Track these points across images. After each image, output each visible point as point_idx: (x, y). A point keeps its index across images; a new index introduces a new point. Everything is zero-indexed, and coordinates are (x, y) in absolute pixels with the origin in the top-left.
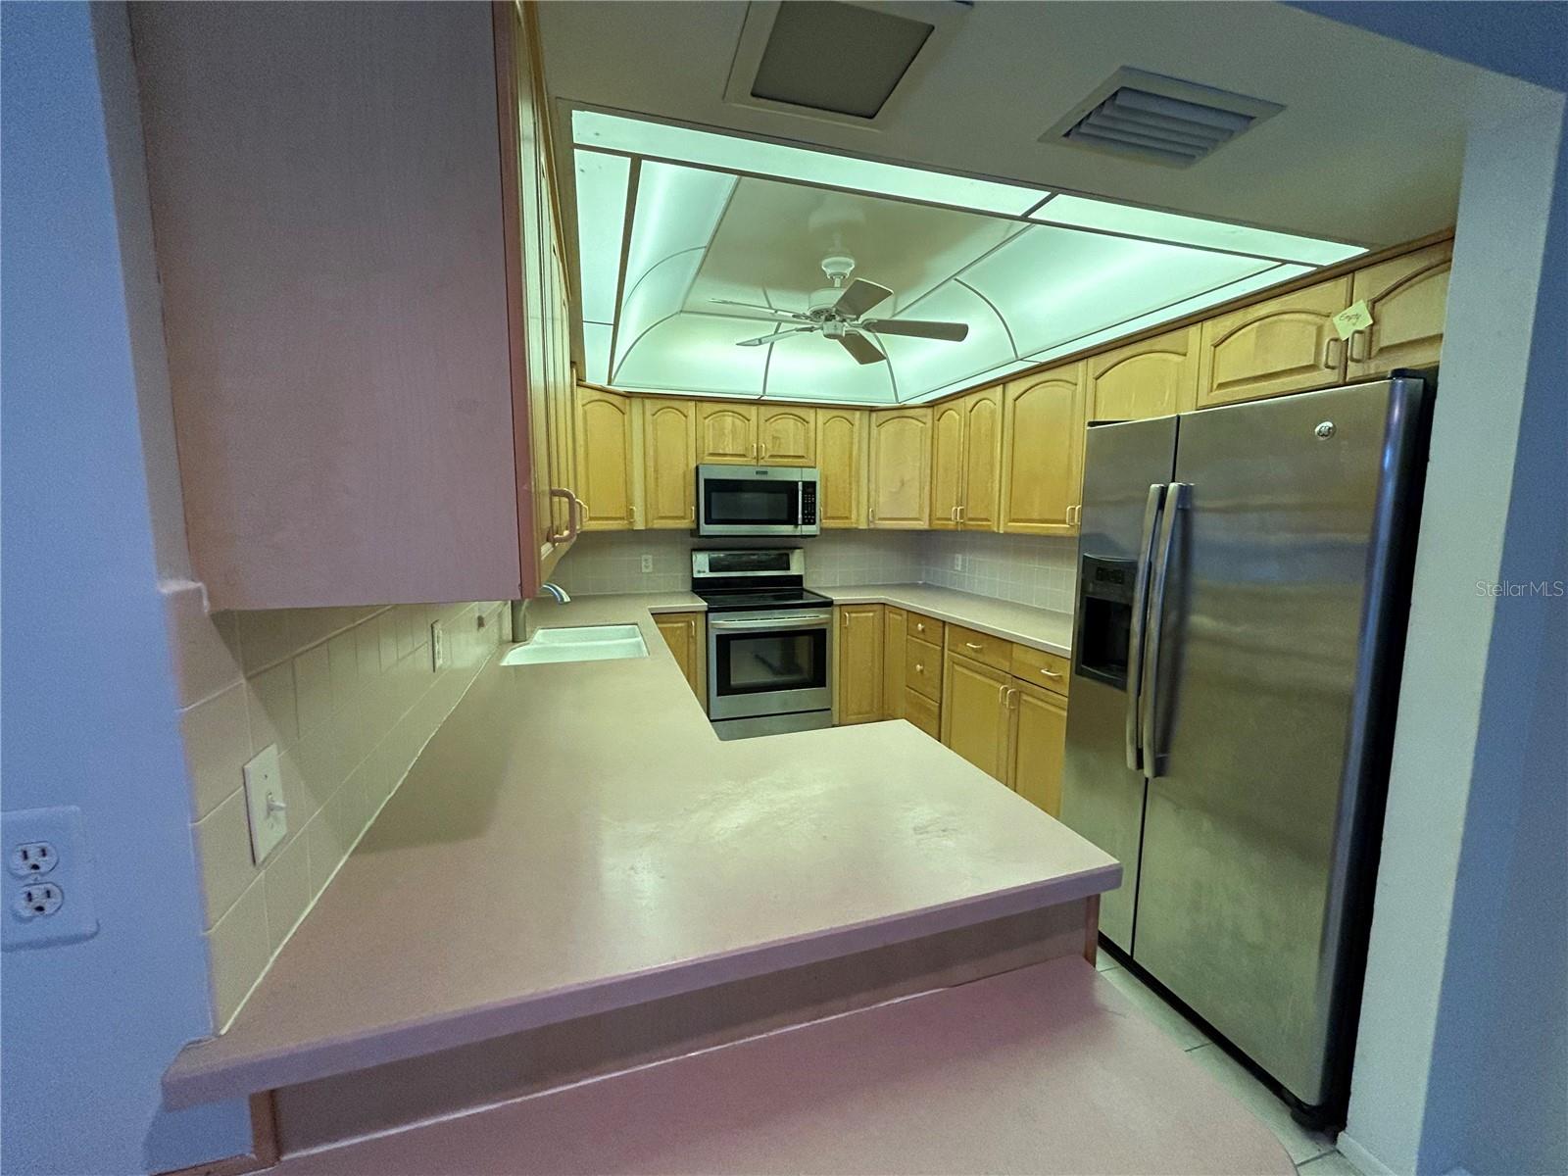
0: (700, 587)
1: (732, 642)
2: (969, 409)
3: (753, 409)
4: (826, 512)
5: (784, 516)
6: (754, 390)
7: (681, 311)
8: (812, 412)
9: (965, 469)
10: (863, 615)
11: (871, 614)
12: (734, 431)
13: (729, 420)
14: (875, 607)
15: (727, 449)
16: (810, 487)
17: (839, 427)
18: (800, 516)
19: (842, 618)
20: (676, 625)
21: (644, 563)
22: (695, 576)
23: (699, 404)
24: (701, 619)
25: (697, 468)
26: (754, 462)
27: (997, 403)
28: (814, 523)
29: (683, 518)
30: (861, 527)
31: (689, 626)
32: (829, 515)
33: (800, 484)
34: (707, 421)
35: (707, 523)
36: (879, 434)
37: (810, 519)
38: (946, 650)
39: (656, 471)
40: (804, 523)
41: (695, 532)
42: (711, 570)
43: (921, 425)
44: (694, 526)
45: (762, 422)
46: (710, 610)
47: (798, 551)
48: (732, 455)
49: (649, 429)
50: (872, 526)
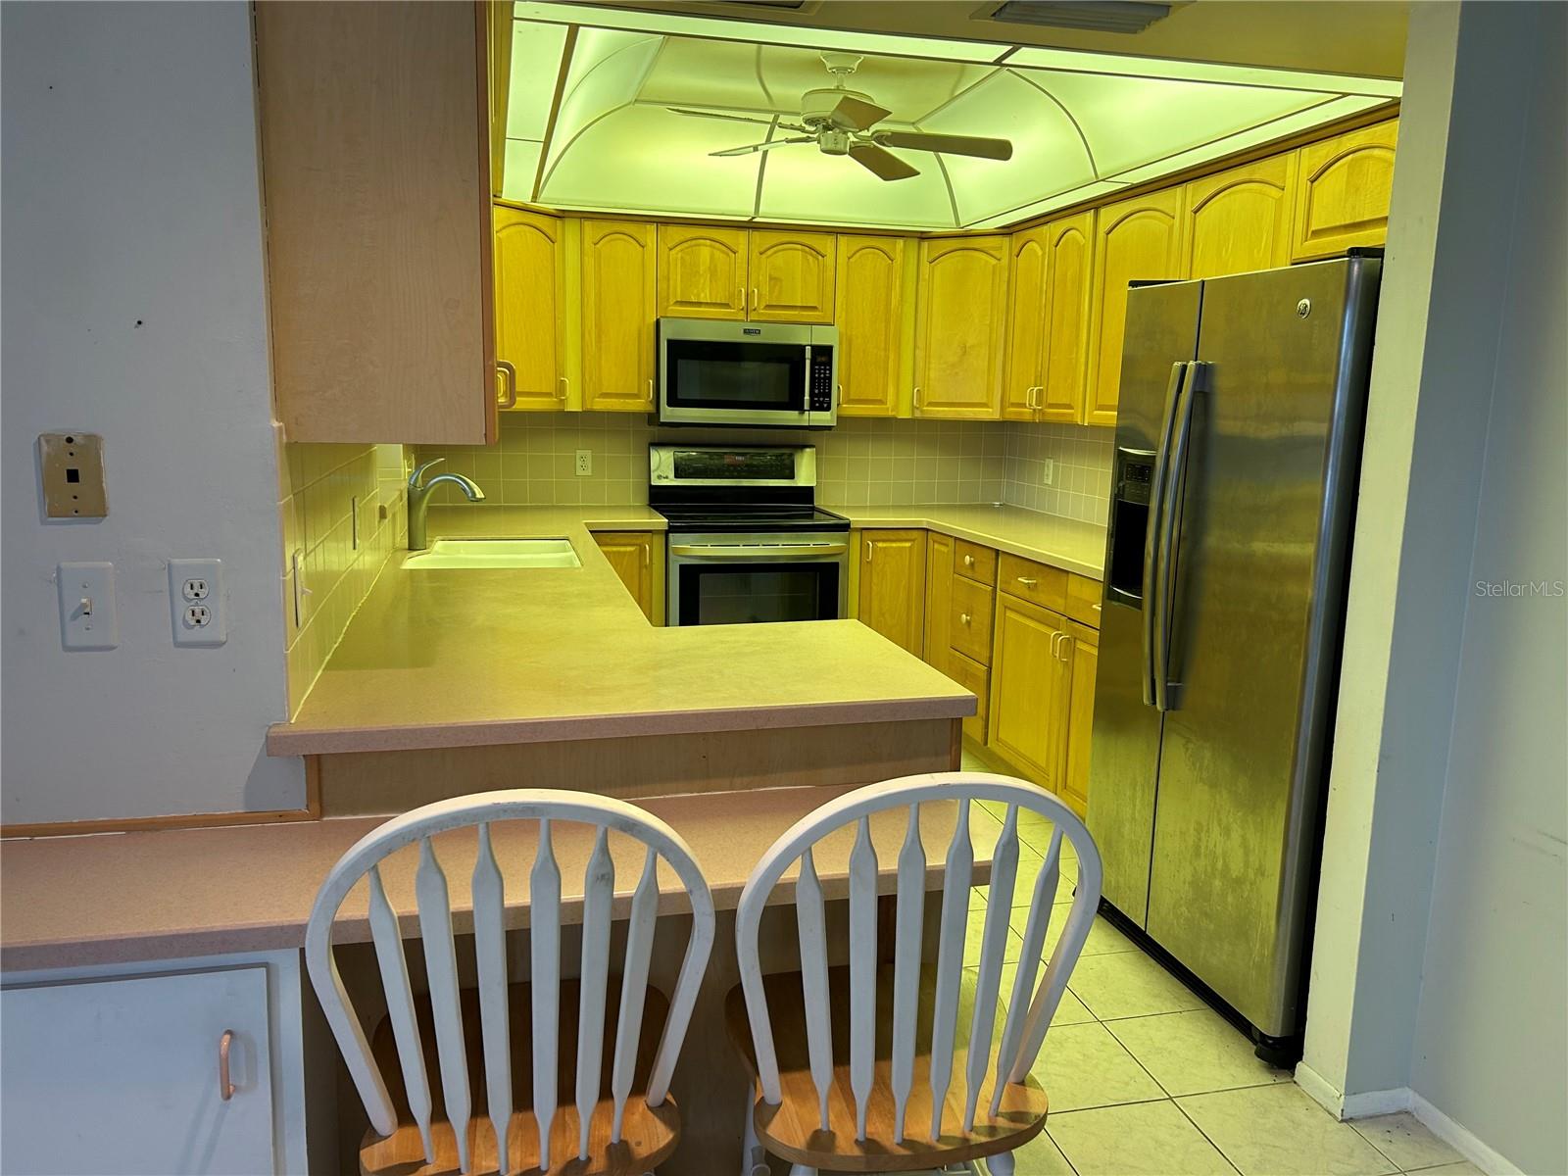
0: (659, 498)
1: (701, 576)
2: (1054, 242)
3: (742, 236)
4: (847, 393)
5: (785, 398)
6: (740, 207)
7: (636, 100)
8: (830, 240)
9: (1048, 328)
10: (894, 545)
11: (908, 544)
12: (713, 271)
13: (705, 252)
14: (915, 534)
15: (702, 295)
16: (823, 354)
17: (870, 261)
18: (807, 397)
19: (863, 548)
20: (622, 549)
21: (579, 463)
22: (653, 484)
23: (662, 228)
24: (659, 541)
25: (658, 322)
26: (742, 316)
27: (1087, 235)
28: (828, 409)
29: (636, 396)
30: (901, 416)
31: (642, 550)
32: (852, 397)
33: (808, 349)
34: (673, 252)
35: (670, 404)
36: (932, 273)
37: (821, 402)
38: (998, 590)
39: (598, 326)
40: (813, 408)
41: (653, 418)
42: (677, 476)
43: (993, 261)
44: (651, 408)
45: (755, 254)
46: (672, 530)
47: (808, 450)
48: (707, 304)
49: (590, 262)
50: (918, 414)
